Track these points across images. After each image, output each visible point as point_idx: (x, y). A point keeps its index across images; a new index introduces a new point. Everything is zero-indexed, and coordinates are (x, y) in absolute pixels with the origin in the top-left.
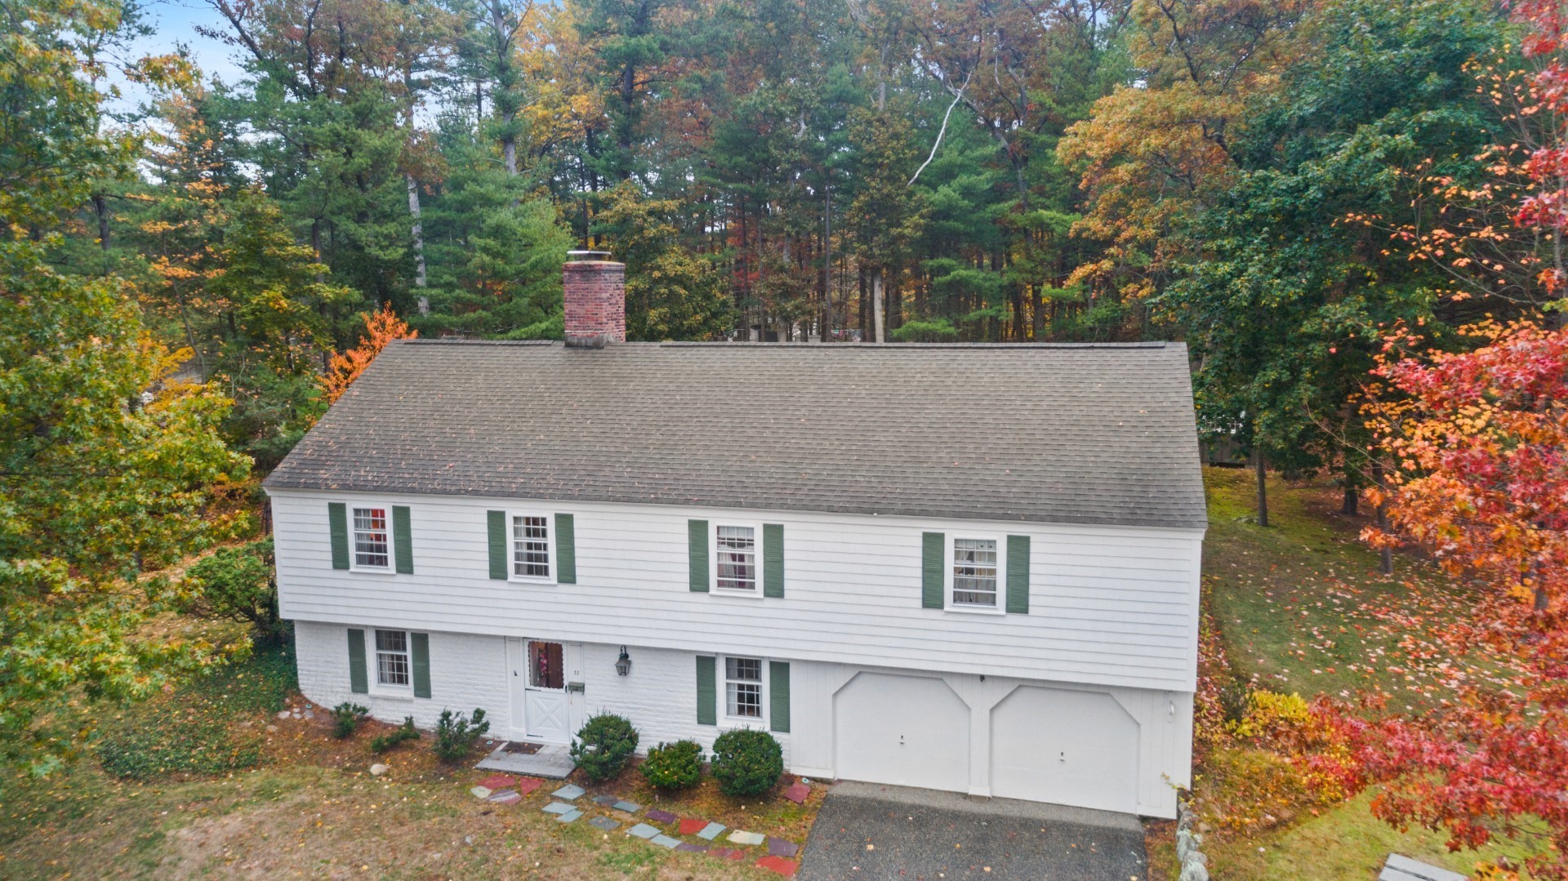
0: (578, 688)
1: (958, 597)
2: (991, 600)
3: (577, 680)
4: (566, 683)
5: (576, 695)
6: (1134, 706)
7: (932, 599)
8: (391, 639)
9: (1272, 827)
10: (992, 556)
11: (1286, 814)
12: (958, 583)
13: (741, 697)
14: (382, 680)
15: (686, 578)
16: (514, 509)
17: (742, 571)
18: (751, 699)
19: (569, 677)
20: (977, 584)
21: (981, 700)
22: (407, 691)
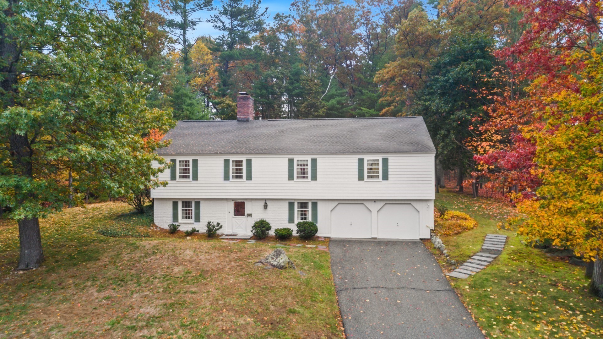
0: (250, 215)
1: (369, 177)
2: (378, 177)
3: (250, 213)
5: (249, 218)
6: (417, 205)
7: (361, 177)
8: (187, 203)
9: (457, 234)
10: (378, 164)
11: (460, 231)
12: (368, 173)
13: (302, 215)
14: (183, 218)
15: (287, 176)
16: (232, 158)
17: (304, 173)
18: (305, 215)
19: (247, 212)
20: (373, 173)
21: (374, 207)
22: (192, 221)
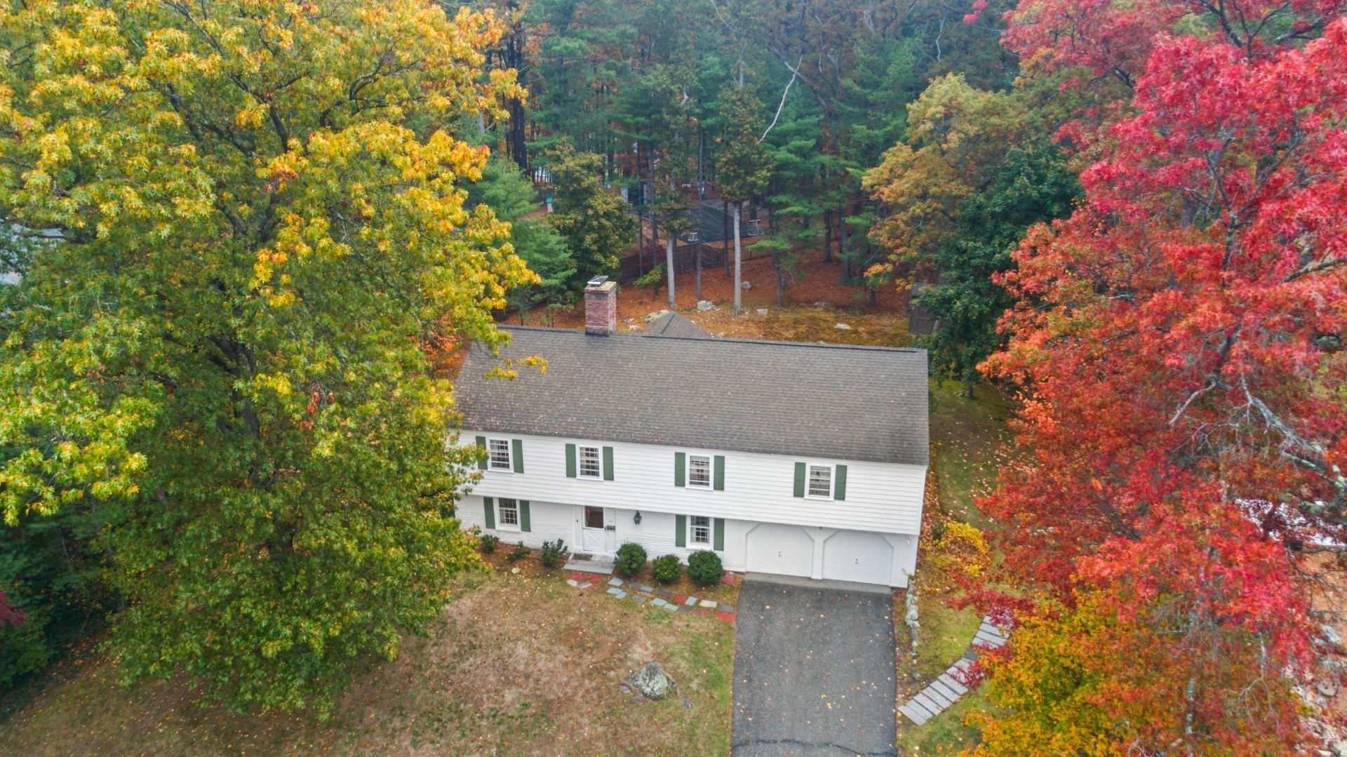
0: (612, 528)
1: (811, 492)
2: (828, 494)
3: (612, 524)
4: (605, 524)
5: (611, 532)
6: (891, 541)
7: (798, 492)
8: (507, 503)
9: (948, 592)
10: (829, 474)
11: (954, 586)
12: (812, 486)
13: (698, 534)
14: (502, 522)
15: (673, 480)
16: (580, 444)
17: (702, 477)
18: (703, 534)
19: (606, 523)
20: (820, 486)
21: (819, 539)
22: (517, 528)
